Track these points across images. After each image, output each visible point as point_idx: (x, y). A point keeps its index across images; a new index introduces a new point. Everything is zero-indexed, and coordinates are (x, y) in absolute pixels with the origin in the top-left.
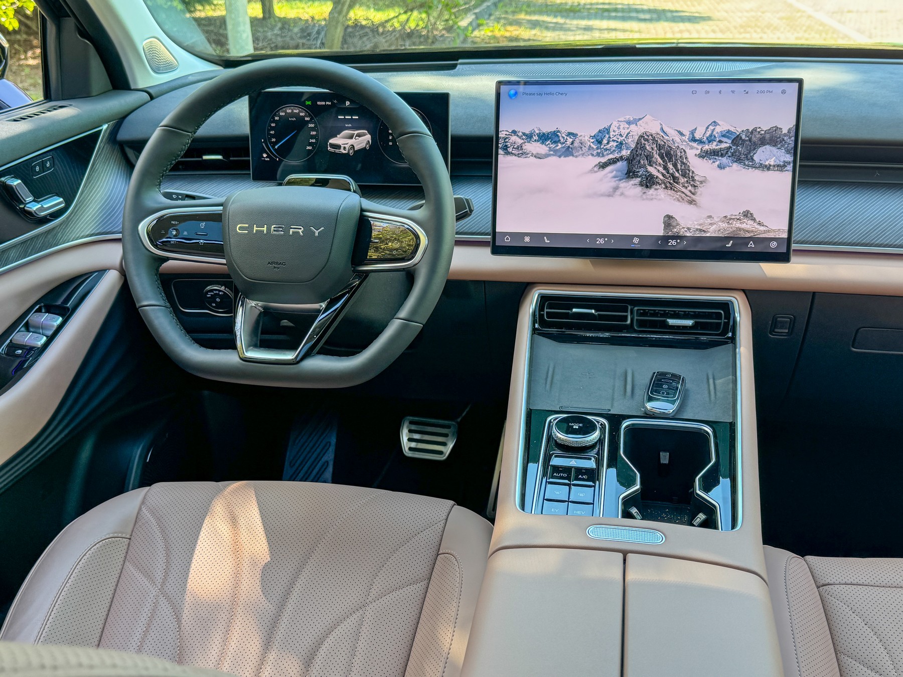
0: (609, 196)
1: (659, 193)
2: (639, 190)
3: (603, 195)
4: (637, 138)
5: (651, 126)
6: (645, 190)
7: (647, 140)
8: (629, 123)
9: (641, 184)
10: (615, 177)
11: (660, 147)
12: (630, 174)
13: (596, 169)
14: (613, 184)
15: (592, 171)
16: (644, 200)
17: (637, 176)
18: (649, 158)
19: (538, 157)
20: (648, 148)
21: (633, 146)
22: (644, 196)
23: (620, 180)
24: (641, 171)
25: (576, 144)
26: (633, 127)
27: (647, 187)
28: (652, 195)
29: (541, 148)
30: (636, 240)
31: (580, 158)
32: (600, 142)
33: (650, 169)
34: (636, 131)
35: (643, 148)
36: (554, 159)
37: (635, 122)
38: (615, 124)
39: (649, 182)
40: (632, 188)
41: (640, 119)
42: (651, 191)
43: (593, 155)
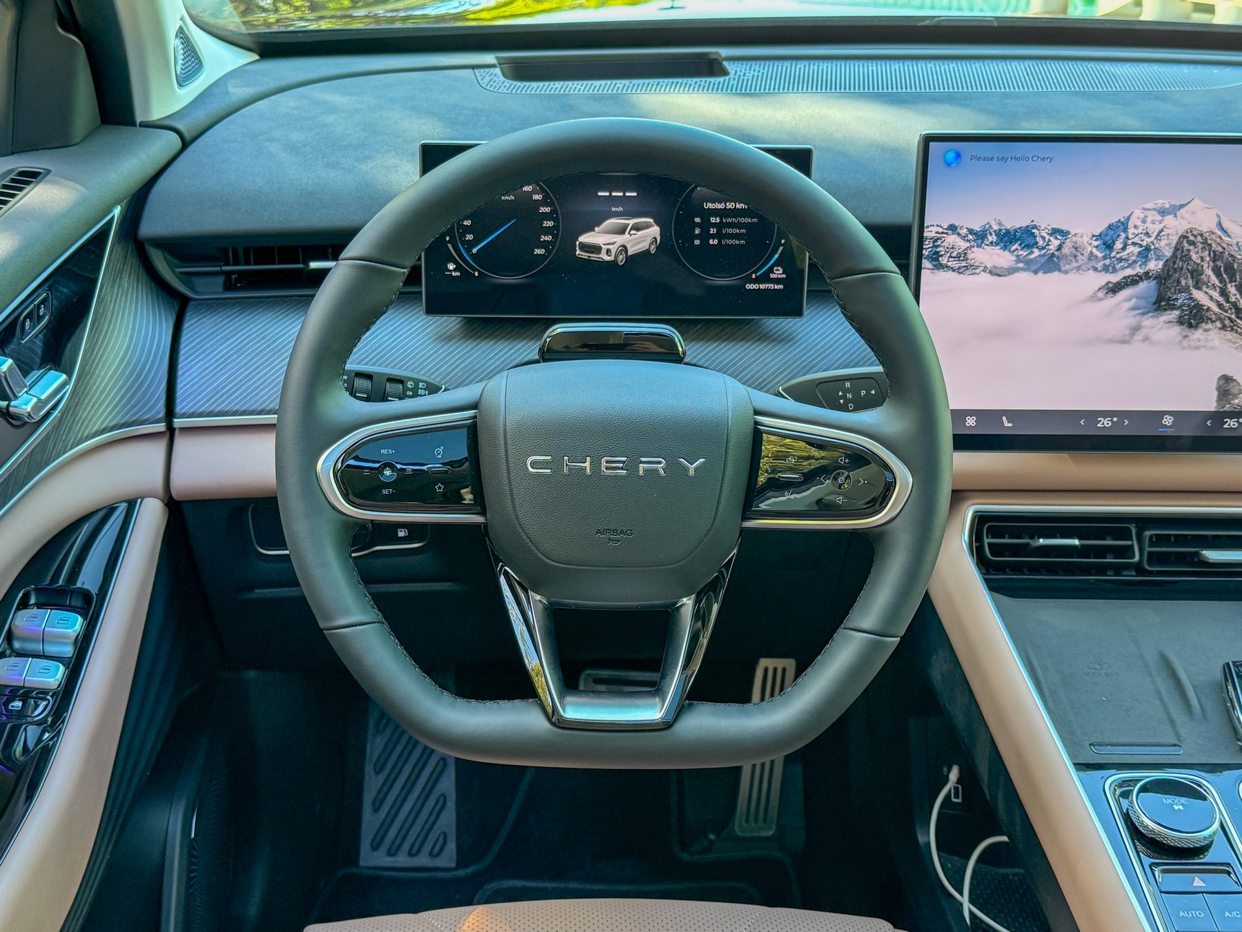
0: (1122, 342)
1: (1211, 336)
2: (1176, 330)
3: (1112, 341)
4: (1175, 239)
5: (1200, 217)
6: (1187, 331)
7: (1193, 243)
8: (1163, 212)
9: (1180, 321)
10: (1134, 308)
11: (1216, 257)
12: (1161, 303)
13: (1100, 294)
14: (1131, 321)
15: (1094, 298)
16: (1184, 348)
17: (1173, 308)
18: (1196, 274)
19: (996, 272)
20: (1194, 257)
21: (1168, 253)
22: (1185, 343)
23: (1144, 314)
24: (1181, 299)
25: (1066, 250)
26: (1169, 219)
27: (1190, 326)
28: (1199, 340)
29: (1001, 258)
30: (1168, 421)
31: (1071, 275)
32: (1109, 246)
33: (1198, 295)
34: (1175, 226)
35: (1186, 257)
36: (1024, 278)
37: (1174, 210)
38: (1138, 213)
39: (1194, 318)
40: (1163, 327)
41: (1182, 206)
42: (1198, 334)
43: (1095, 269)
